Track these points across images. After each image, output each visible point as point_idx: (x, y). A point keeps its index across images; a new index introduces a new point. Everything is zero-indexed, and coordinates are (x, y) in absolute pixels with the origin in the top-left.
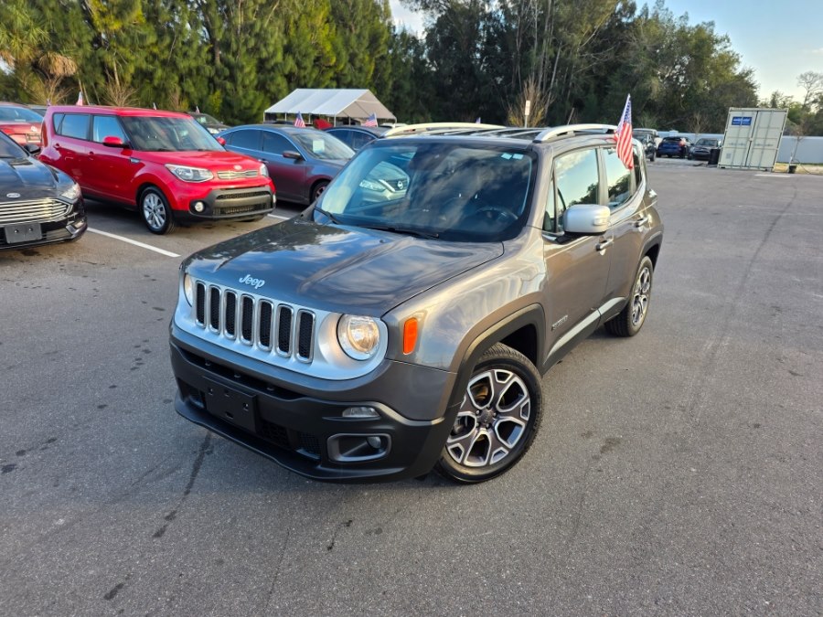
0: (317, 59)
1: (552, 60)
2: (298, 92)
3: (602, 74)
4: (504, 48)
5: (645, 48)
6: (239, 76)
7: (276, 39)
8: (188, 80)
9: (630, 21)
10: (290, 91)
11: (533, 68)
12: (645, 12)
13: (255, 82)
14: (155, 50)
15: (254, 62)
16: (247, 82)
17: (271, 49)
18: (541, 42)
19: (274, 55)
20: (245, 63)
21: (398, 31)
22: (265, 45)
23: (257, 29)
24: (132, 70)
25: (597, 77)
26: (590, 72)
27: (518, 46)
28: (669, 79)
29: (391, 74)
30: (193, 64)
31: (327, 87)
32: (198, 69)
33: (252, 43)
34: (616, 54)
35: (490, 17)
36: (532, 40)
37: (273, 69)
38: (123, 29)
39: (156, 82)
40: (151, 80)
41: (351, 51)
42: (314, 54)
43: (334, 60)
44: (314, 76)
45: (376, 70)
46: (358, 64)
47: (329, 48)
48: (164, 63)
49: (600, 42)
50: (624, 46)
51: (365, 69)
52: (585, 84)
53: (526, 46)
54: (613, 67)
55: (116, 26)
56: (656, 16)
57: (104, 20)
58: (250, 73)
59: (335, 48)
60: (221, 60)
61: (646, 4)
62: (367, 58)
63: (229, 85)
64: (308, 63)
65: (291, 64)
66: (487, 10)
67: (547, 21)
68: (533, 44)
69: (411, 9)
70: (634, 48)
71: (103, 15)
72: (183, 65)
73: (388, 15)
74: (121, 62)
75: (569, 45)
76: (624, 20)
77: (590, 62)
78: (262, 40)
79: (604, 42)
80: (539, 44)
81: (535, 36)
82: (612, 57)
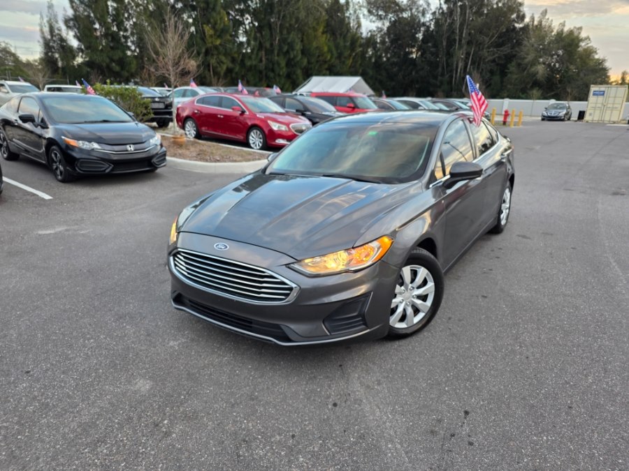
0: (318, 57)
1: (468, 54)
2: (315, 79)
3: (502, 62)
4: (435, 46)
5: (533, 46)
6: (277, 69)
7: (298, 46)
9: (521, 26)
11: (455, 59)
12: (533, 19)
13: (286, 74)
15: (285, 61)
16: (281, 73)
17: (295, 52)
18: (460, 40)
19: (295, 57)
20: (281, 62)
21: (364, 35)
22: (293, 50)
23: (289, 40)
24: (225, 67)
25: (498, 65)
26: (494, 61)
27: (445, 43)
28: (549, 65)
29: (361, 65)
30: (254, 63)
31: (324, 75)
33: (286, 48)
34: (512, 49)
35: (424, 24)
36: (455, 40)
37: (295, 64)
38: (220, 44)
41: (339, 51)
42: (317, 53)
43: (329, 57)
44: (316, 68)
45: (353, 62)
46: (342, 59)
47: (326, 49)
49: (501, 40)
50: (519, 43)
51: (347, 63)
52: (491, 69)
53: (451, 43)
54: (510, 58)
55: (218, 42)
56: (540, 22)
57: (211, 40)
58: (283, 67)
59: (330, 51)
61: (533, 14)
66: (422, 20)
67: (465, 27)
68: (455, 43)
69: (371, 21)
70: (525, 46)
71: (211, 36)
72: (248, 63)
73: (359, 25)
74: (218, 63)
75: (480, 44)
76: (517, 25)
77: (494, 54)
78: (291, 46)
79: (503, 41)
80: (459, 44)
81: (457, 38)
82: (509, 51)
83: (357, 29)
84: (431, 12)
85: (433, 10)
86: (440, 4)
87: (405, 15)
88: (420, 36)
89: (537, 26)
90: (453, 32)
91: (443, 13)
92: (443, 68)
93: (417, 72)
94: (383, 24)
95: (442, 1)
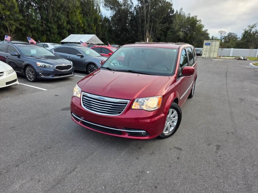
0: (77, 25)
1: (150, 26)
2: (72, 35)
4: (136, 22)
5: (177, 23)
6: (52, 30)
7: (64, 18)
8: (34, 31)
10: (69, 35)
11: (145, 29)
12: (177, 12)
13: (57, 32)
14: (23, 21)
15: (57, 25)
16: (55, 32)
17: (62, 21)
18: (147, 21)
19: (63, 24)
20: (53, 26)
22: (61, 20)
23: (57, 15)
24: (14, 27)
25: (164, 31)
26: (161, 30)
27: (140, 21)
28: (185, 32)
29: (101, 30)
30: (36, 26)
31: (81, 34)
32: (37, 28)
33: (56, 19)
34: (169, 24)
35: (131, 13)
37: (63, 28)
38: (11, 14)
39: (23, 32)
40: (21, 31)
41: (88, 23)
43: (83, 25)
44: (76, 30)
45: (96, 29)
46: (91, 27)
47: (81, 21)
48: (26, 26)
49: (164, 21)
50: (171, 22)
51: (93, 28)
52: (160, 33)
53: (143, 21)
54: (168, 29)
55: (8, 13)
56: (180, 13)
57: (4, 11)
58: (55, 29)
59: (83, 23)
60: (45, 25)
61: (177, 10)
62: (94, 25)
63: (49, 33)
64: (75, 27)
65: (69, 26)
66: (130, 10)
67: (148, 15)
68: (145, 21)
69: (106, 10)
70: (174, 23)
71: (3, 9)
72: (32, 26)
73: (100, 12)
74: (10, 25)
75: (155, 22)
76: (171, 14)
77: (161, 27)
78: (59, 19)
79: (165, 21)
80: (146, 22)
81: (145, 19)
82: (168, 25)
84: (134, 7)
85: (135, 6)
87: (122, 8)
89: (179, 15)
90: (143, 16)
91: (139, 7)
92: (140, 33)
93: (129, 34)
95: (139, 2)
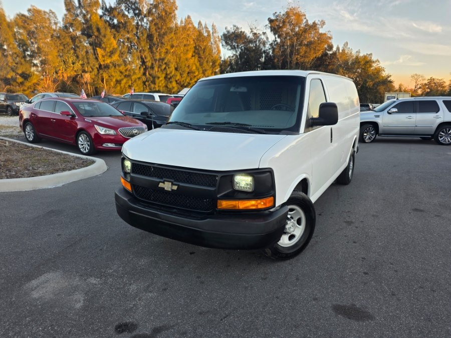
0: (189, 73)
4: (274, 66)
5: (341, 66)
6: (157, 81)
7: (173, 65)
9: (331, 52)
12: (338, 48)
13: (164, 85)
15: (164, 75)
16: (160, 85)
17: (171, 69)
19: (171, 73)
20: (160, 76)
21: (223, 59)
22: (169, 68)
23: (166, 61)
24: (114, 80)
27: (280, 65)
32: (139, 78)
33: (164, 67)
35: (264, 52)
36: (287, 62)
37: (171, 78)
38: (111, 63)
40: (120, 84)
42: (187, 70)
43: (197, 73)
44: (188, 81)
47: (194, 68)
49: (318, 62)
55: (109, 61)
56: (343, 50)
57: (103, 59)
58: (162, 80)
60: (149, 74)
61: (338, 46)
62: (211, 72)
63: (152, 86)
64: (185, 75)
65: (178, 77)
66: (264, 49)
67: (294, 54)
68: (288, 64)
69: (228, 49)
71: (103, 56)
73: (219, 52)
74: (110, 77)
76: (329, 52)
78: (168, 65)
79: (320, 63)
83: (217, 54)
84: (269, 43)
85: (271, 42)
86: (276, 38)
87: (251, 45)
88: (263, 60)
89: (341, 53)
90: (286, 57)
91: (277, 43)
94: (236, 52)
95: (277, 36)
